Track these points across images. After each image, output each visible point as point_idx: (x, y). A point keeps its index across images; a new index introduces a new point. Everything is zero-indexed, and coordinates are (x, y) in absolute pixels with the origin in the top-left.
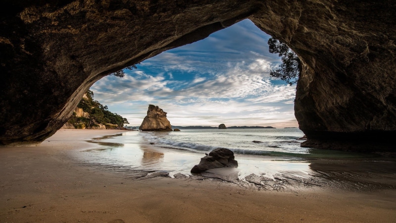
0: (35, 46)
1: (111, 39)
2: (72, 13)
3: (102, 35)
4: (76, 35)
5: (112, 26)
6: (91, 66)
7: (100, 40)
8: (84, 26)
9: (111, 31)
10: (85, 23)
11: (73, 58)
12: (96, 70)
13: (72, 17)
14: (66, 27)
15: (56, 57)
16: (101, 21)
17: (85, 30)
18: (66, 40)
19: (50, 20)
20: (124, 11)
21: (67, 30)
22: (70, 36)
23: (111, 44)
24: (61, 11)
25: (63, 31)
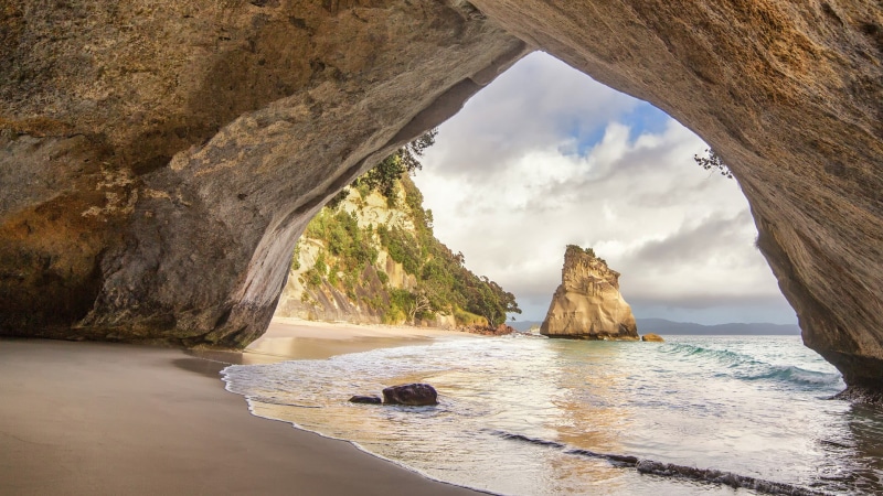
0: (191, 193)
1: (281, 160)
2: (219, 145)
3: (267, 159)
4: (234, 168)
5: (275, 145)
6: (269, 206)
7: (267, 165)
8: (241, 154)
9: (277, 152)
10: (240, 150)
11: (241, 197)
12: (279, 209)
13: (223, 149)
14: (220, 162)
15: (218, 202)
16: (257, 143)
17: (243, 158)
18: (225, 176)
19: (201, 161)
20: (278, 124)
21: (222, 165)
22: (228, 171)
23: (285, 166)
24: (208, 147)
25: (218, 167)
